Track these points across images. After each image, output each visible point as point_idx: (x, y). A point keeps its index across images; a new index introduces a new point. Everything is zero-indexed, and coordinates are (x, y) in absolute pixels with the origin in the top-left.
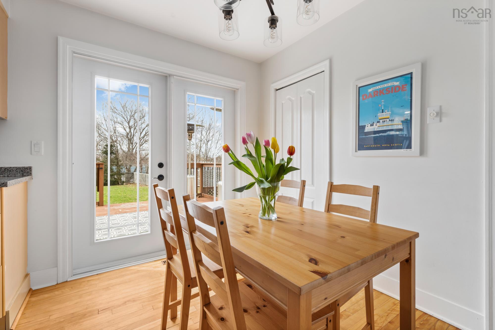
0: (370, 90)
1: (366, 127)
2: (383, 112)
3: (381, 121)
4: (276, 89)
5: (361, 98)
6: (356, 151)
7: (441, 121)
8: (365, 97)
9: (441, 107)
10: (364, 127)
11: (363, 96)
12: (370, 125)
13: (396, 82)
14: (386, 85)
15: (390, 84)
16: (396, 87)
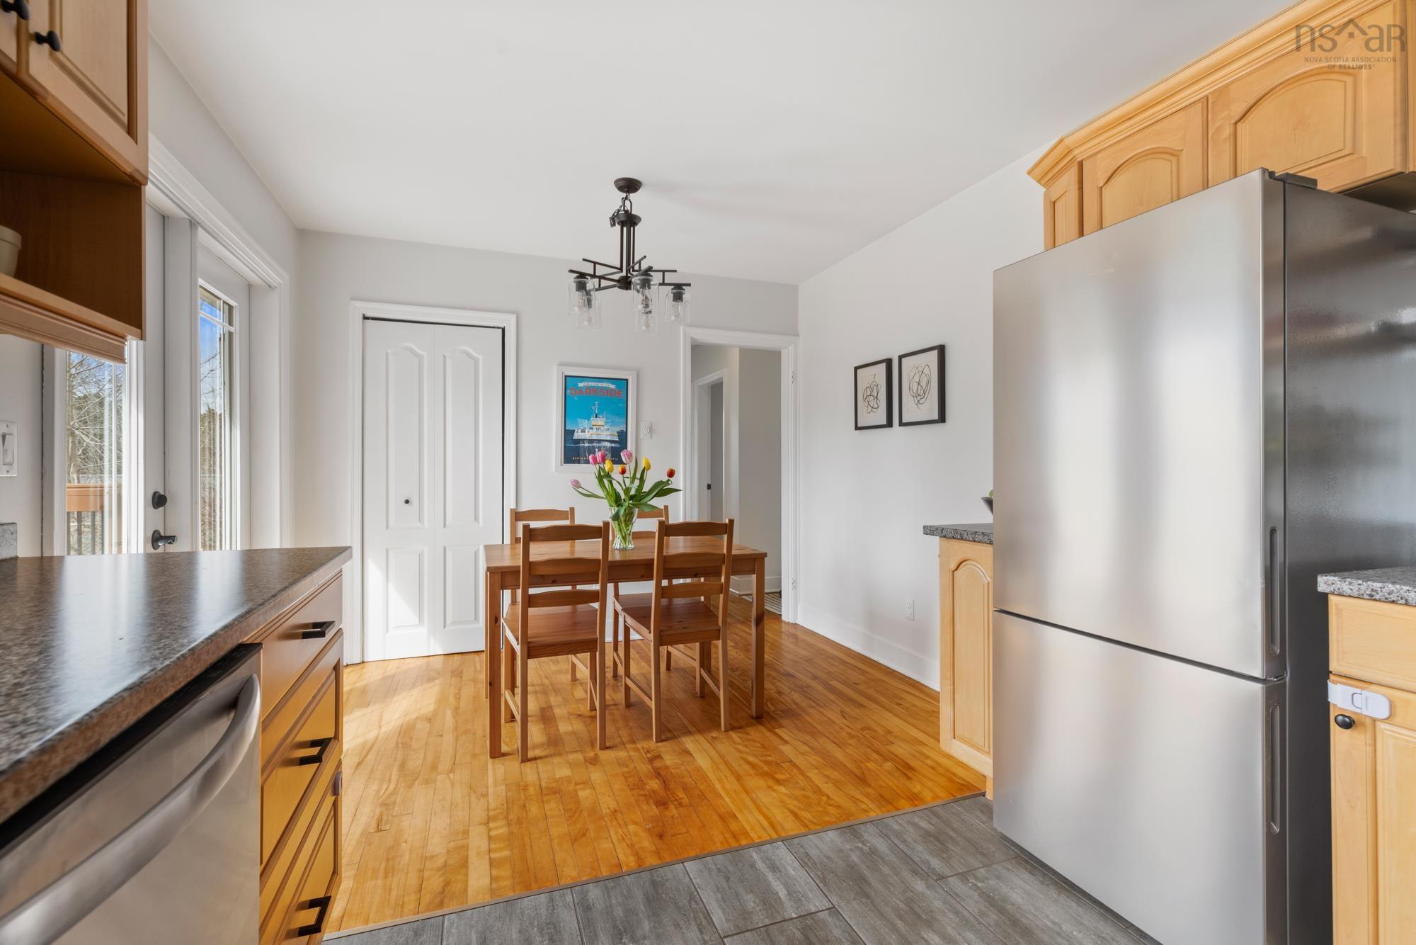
0: (580, 385)
1: (575, 433)
2: (596, 417)
3: (595, 427)
4: (364, 315)
5: (568, 391)
6: (561, 465)
7: (651, 437)
8: (573, 392)
9: (651, 424)
10: (573, 432)
11: (571, 390)
12: (580, 431)
13: (612, 384)
14: (600, 385)
15: (605, 385)
16: (612, 390)
